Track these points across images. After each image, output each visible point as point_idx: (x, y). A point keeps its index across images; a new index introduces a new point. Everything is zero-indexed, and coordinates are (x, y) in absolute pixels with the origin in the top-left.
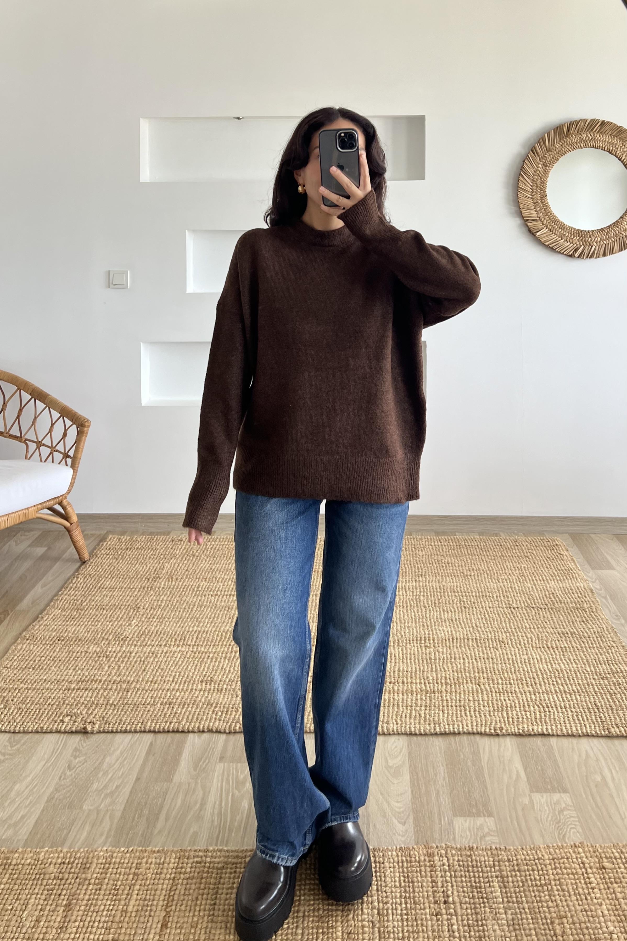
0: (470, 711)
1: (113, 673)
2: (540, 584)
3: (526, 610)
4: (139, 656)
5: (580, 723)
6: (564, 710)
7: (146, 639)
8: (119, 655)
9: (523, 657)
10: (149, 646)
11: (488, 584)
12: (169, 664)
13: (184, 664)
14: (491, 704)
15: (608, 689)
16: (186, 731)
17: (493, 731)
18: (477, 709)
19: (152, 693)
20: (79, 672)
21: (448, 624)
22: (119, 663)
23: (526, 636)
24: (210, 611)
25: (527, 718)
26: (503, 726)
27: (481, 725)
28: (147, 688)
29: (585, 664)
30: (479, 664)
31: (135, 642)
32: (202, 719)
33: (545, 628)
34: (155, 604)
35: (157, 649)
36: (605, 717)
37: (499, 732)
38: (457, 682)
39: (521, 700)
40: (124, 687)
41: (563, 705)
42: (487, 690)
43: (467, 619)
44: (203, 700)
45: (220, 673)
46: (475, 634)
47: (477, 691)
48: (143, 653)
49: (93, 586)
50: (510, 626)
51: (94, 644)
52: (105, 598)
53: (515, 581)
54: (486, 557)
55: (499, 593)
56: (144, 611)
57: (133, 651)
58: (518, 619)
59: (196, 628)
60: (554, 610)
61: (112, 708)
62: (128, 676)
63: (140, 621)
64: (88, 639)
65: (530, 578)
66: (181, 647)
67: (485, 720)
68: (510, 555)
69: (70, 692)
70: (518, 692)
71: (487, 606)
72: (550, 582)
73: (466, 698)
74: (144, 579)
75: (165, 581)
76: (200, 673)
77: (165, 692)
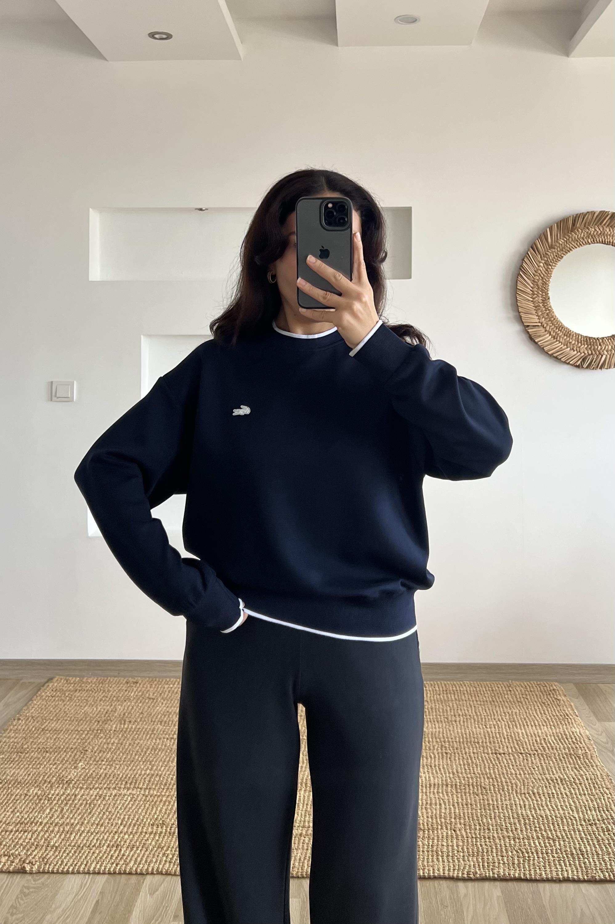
0: (442, 856)
1: (55, 816)
2: (530, 730)
3: (513, 756)
4: (85, 799)
5: (562, 868)
6: (545, 855)
7: (94, 782)
8: (63, 798)
9: (504, 803)
10: (96, 789)
11: (474, 730)
12: (117, 807)
13: (134, 807)
14: (466, 850)
15: (595, 836)
16: (134, 873)
17: (465, 876)
18: (451, 854)
19: (98, 835)
20: (18, 814)
21: (426, 770)
22: (62, 806)
23: (511, 782)
24: (165, 754)
25: (504, 863)
26: (477, 871)
27: (454, 870)
28: (92, 830)
29: (573, 811)
30: (457, 811)
31: (81, 785)
32: (151, 861)
33: (533, 774)
34: (105, 747)
35: (105, 791)
36: (590, 862)
37: (472, 876)
38: (431, 828)
39: (499, 846)
40: (66, 829)
41: (544, 851)
42: (463, 837)
43: (448, 765)
44: (153, 843)
46: (455, 780)
47: (452, 837)
48: (89, 796)
49: (35, 729)
50: (494, 772)
51: (35, 787)
52: (48, 741)
53: (503, 727)
54: (475, 702)
55: (486, 739)
56: (92, 753)
57: (78, 794)
58: (503, 765)
59: (148, 771)
60: (545, 756)
61: (53, 850)
62: (72, 818)
63: (88, 764)
64: (28, 782)
65: (521, 723)
66: (131, 790)
67: (458, 865)
68: (501, 700)
69: (8, 833)
70: (496, 837)
71: (471, 751)
72: (542, 727)
73: (440, 843)
74: (93, 722)
75: (117, 724)
76: (151, 816)
77: (112, 835)
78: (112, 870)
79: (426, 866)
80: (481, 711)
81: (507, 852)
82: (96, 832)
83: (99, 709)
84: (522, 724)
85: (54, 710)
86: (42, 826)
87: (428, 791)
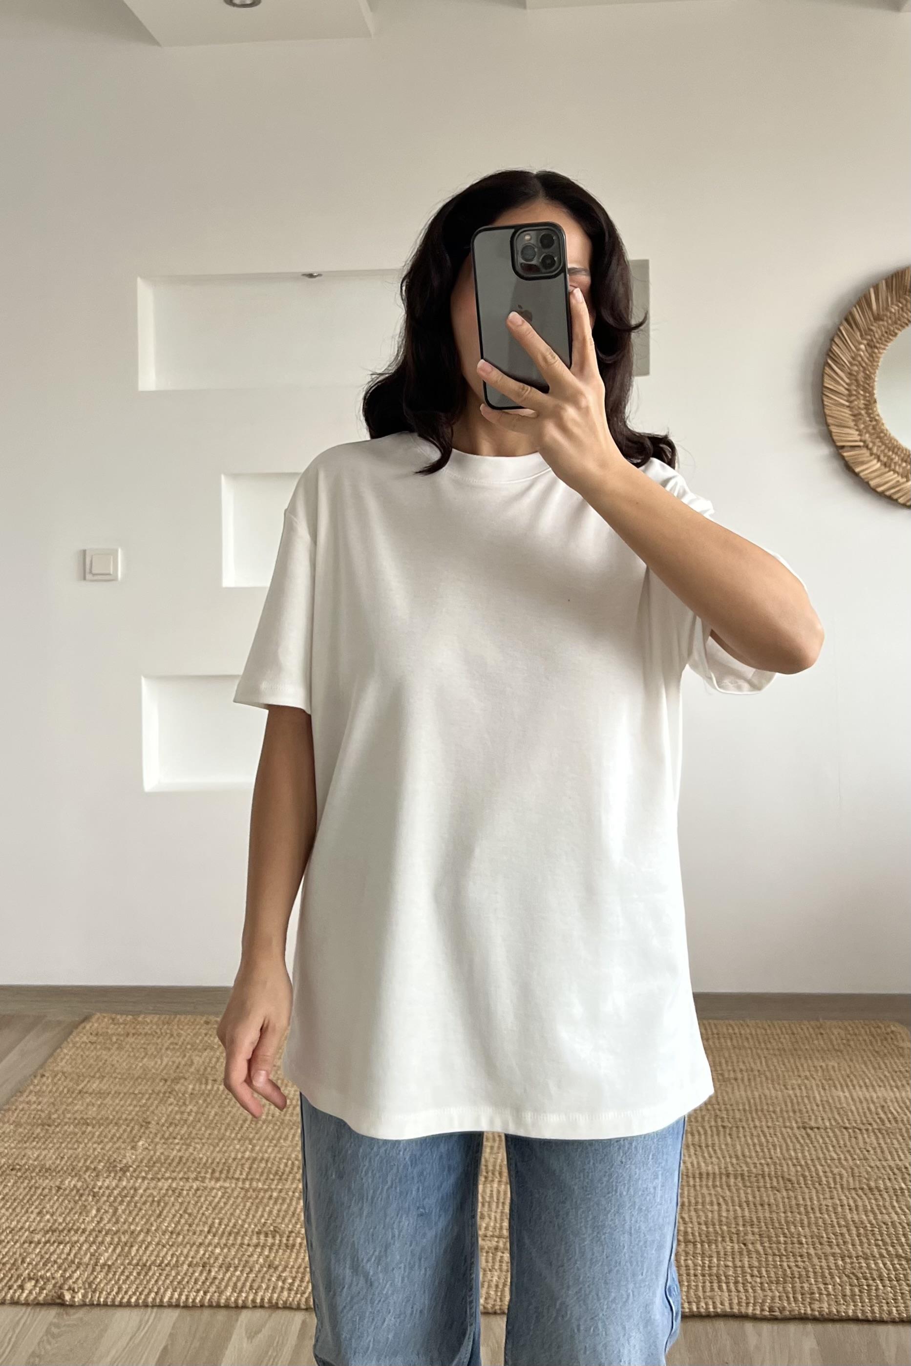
0: (727, 1283)
1: (106, 1220)
2: (859, 1093)
3: (834, 1132)
4: (151, 1195)
6: (895, 1283)
7: (163, 1170)
8: (116, 1192)
9: (824, 1203)
10: (167, 1179)
11: (767, 1092)
12: (202, 1207)
13: (228, 1207)
14: (764, 1273)
16: (233, 1305)
17: (767, 1313)
19: (174, 1249)
20: (48, 1217)
21: (692, 1151)
22: (116, 1204)
23: (832, 1172)
24: (273, 1129)
25: (829, 1295)
26: (786, 1305)
27: (748, 1304)
28: (164, 1241)
30: (747, 1213)
31: (143, 1174)
32: (259, 1288)
33: (866, 1159)
34: (178, 1117)
35: (181, 1183)
37: (777, 1313)
39: (817, 1267)
40: (124, 1239)
41: (893, 1277)
42: (757, 1252)
43: (727, 1145)
44: (261, 1260)
45: (290, 1221)
46: (741, 1167)
47: (741, 1253)
48: (157, 1191)
49: (68, 1091)
51: (72, 1177)
52: (90, 1107)
53: (815, 1088)
54: (766, 1052)
55: (786, 1105)
56: (159, 1126)
57: (140, 1187)
58: (818, 1146)
59: (247, 1154)
60: (884, 1132)
61: (105, 1271)
62: (131, 1224)
63: (152, 1142)
64: (62, 1169)
65: (842, 1081)
66: (222, 1180)
67: (755, 1297)
68: (807, 1047)
69: (33, 1245)
70: (813, 1255)
71: (764, 1123)
72: (877, 1088)
73: (722, 1263)
74: (157, 1080)
75: (195, 1085)
76: (256, 1220)
77: (195, 1248)
78: (198, 1301)
79: (702, 1297)
80: (776, 1064)
81: (832, 1277)
82: (170, 1243)
83: (164, 1063)
84: (843, 1083)
85: (95, 1063)
86: (84, 1236)
87: (698, 1184)
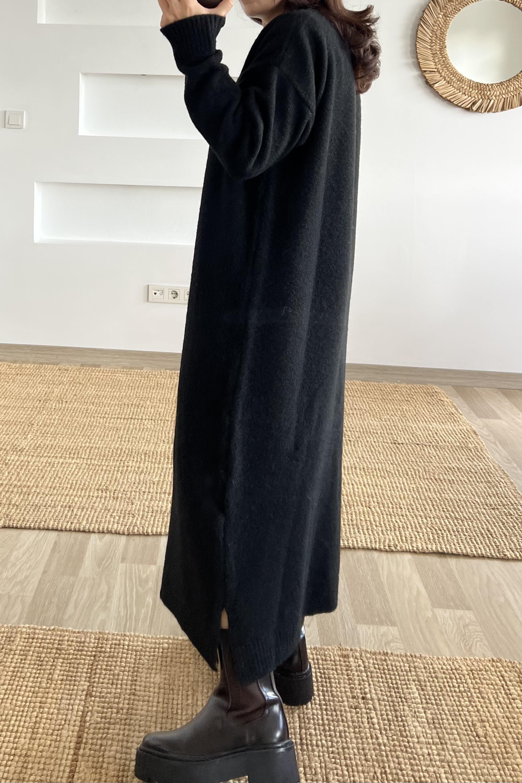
1: (13, 479)
2: (423, 425)
3: (411, 446)
4: (37, 466)
7: (43, 451)
9: (411, 486)
10: (45, 457)
11: (371, 422)
12: (65, 473)
13: (80, 474)
14: (383, 525)
16: (87, 531)
18: (370, 528)
19: (52, 497)
22: (18, 470)
23: (413, 469)
24: (100, 430)
26: (397, 543)
27: (375, 542)
28: (47, 492)
29: (474, 496)
30: (368, 490)
31: (32, 453)
32: (101, 521)
33: (431, 462)
34: (48, 421)
35: (53, 460)
36: (499, 542)
37: (393, 548)
38: (348, 504)
39: (412, 523)
41: (455, 529)
42: (378, 513)
43: (353, 451)
44: (100, 506)
45: (114, 483)
46: (362, 464)
47: (368, 513)
48: (40, 463)
50: (397, 459)
53: (397, 421)
55: (383, 430)
56: (38, 427)
57: (31, 461)
58: (403, 454)
59: (87, 445)
60: (439, 447)
61: (15, 508)
62: (27, 481)
63: (35, 435)
65: (412, 418)
66: (75, 459)
68: (390, 398)
70: (409, 515)
71: (372, 440)
72: (431, 423)
73: (358, 518)
74: (36, 400)
75: (56, 404)
76: (95, 482)
77: (64, 497)
78: (68, 527)
79: (349, 537)
80: (374, 407)
81: (421, 529)
82: (50, 494)
